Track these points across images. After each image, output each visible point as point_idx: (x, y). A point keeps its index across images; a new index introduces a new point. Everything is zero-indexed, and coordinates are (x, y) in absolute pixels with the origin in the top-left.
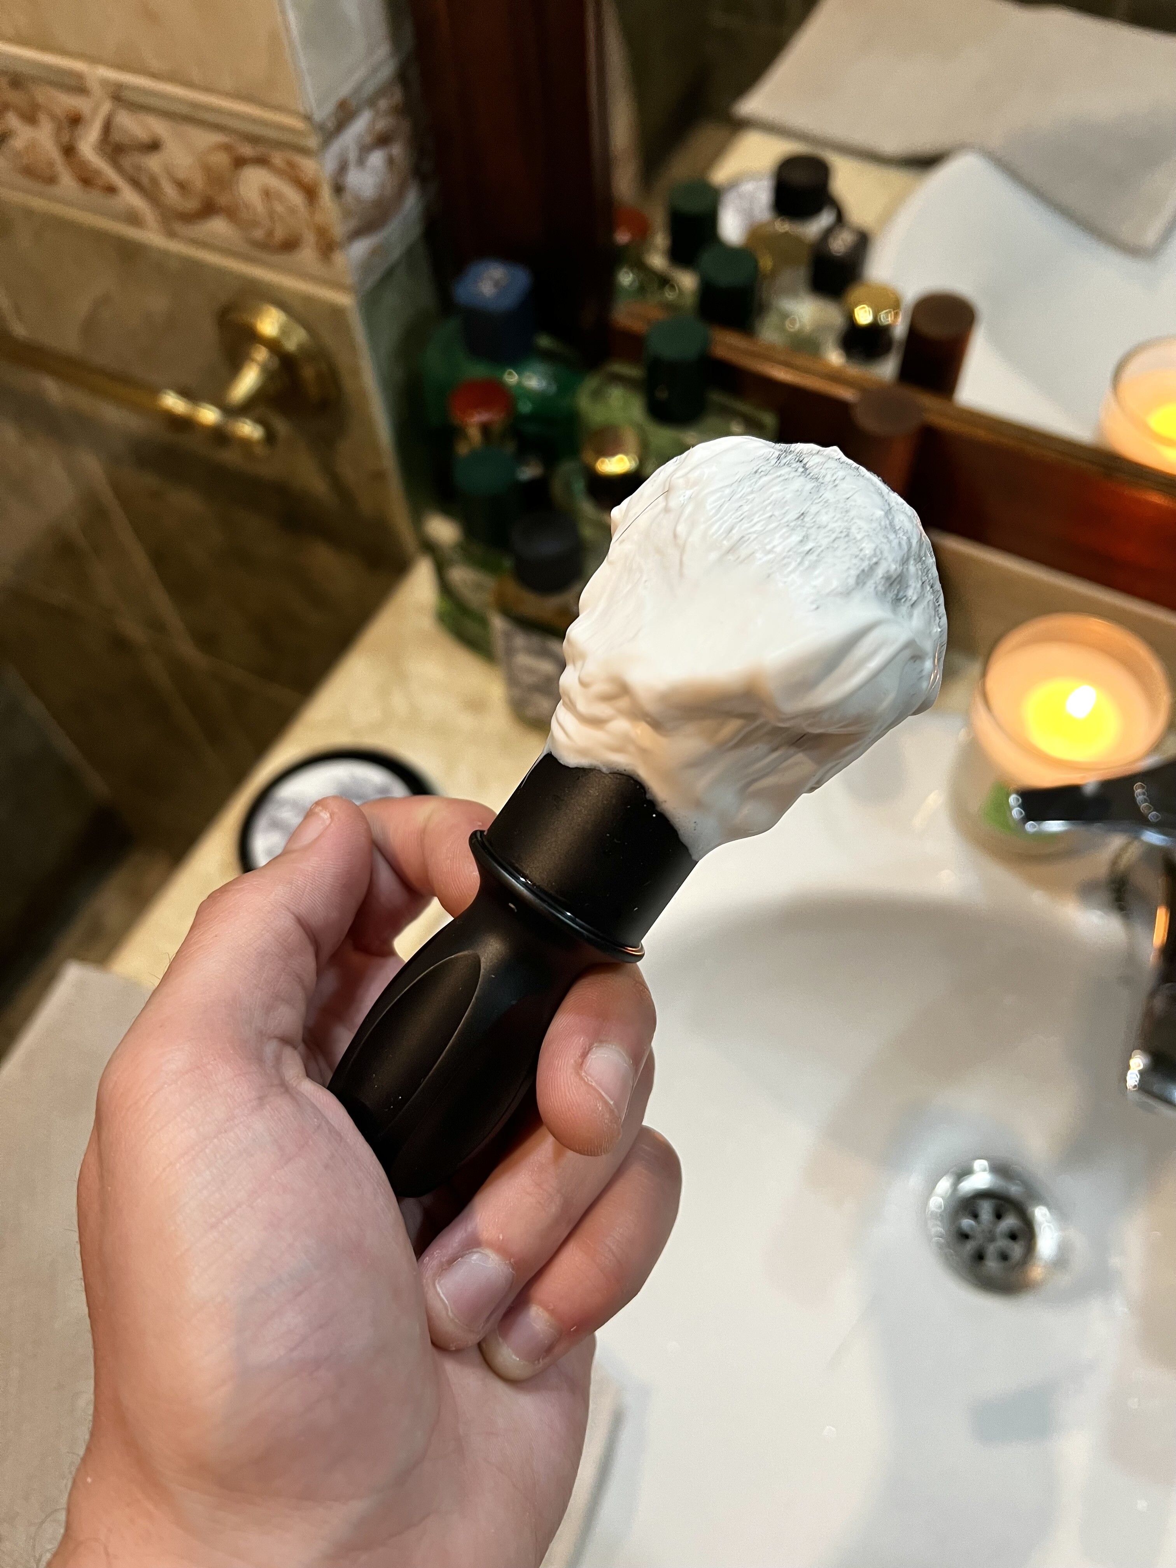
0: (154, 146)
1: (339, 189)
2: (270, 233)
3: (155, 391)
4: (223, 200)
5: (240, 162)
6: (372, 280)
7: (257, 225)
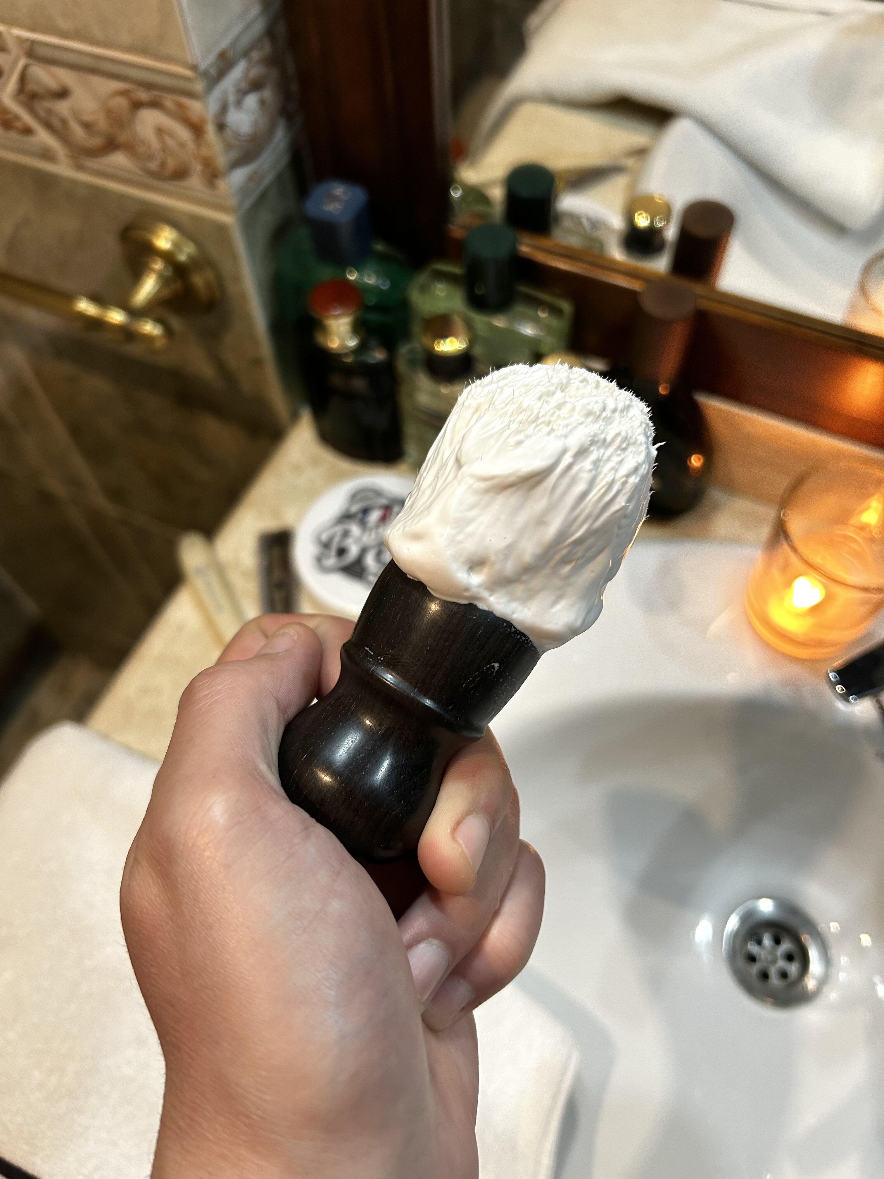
0: (63, 94)
1: (221, 127)
2: (163, 165)
3: (70, 297)
4: (123, 137)
5: (137, 105)
6: (249, 202)
7: (152, 158)
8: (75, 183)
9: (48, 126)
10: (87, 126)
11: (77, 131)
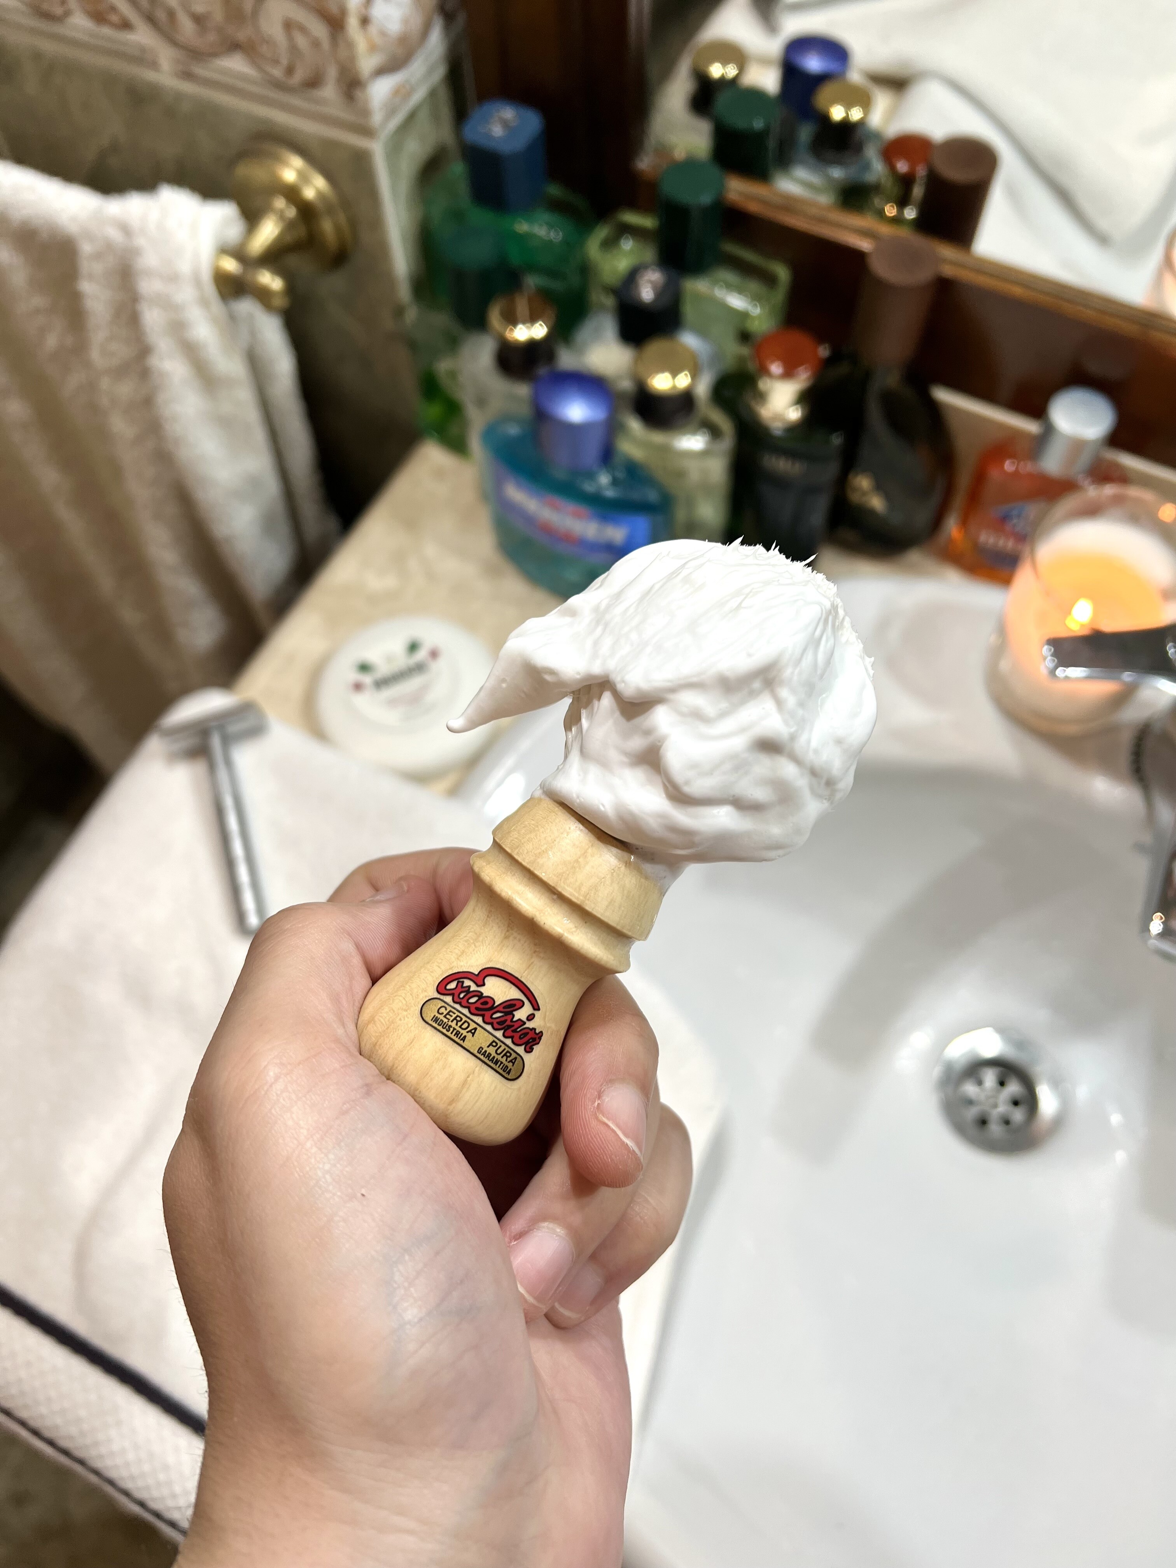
1: (365, 21)
4: (244, 35)
6: (395, 122)
7: (276, 62)
8: (179, 96)
9: (151, 20)
10: (199, 20)
11: (187, 27)
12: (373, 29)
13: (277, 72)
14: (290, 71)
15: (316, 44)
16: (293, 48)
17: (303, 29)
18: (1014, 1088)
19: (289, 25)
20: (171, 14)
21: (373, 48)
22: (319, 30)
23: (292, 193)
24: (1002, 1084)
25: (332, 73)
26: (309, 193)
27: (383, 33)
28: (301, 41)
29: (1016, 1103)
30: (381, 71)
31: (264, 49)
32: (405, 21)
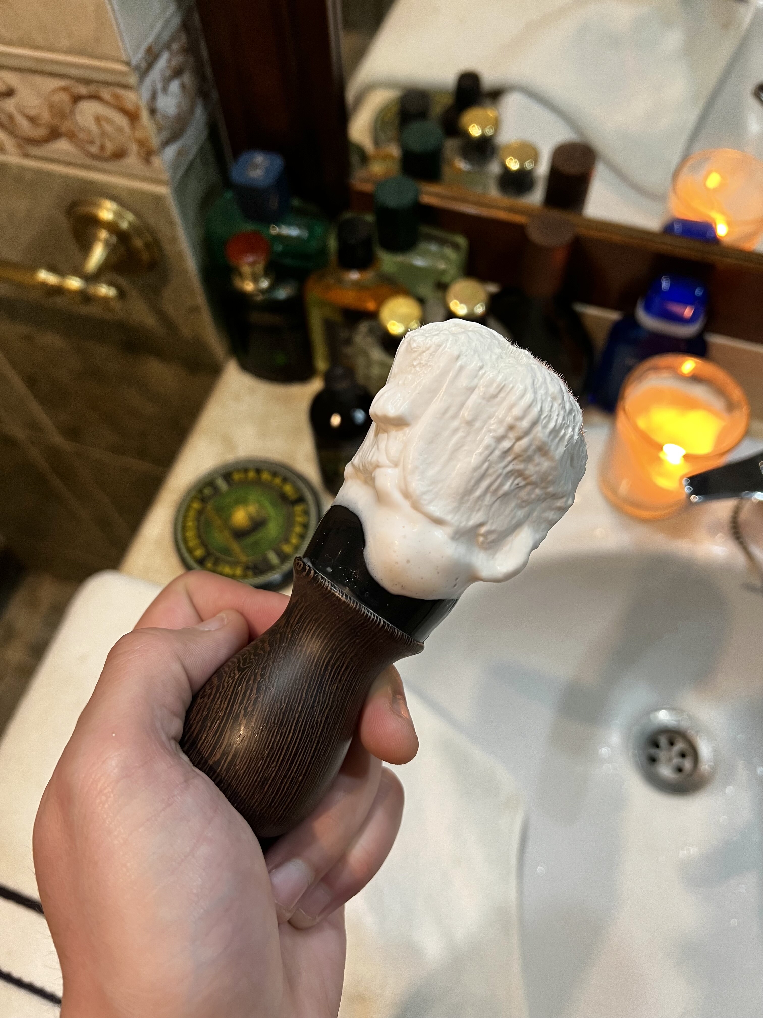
0: (9, 93)
3: (31, 270)
4: (65, 127)
5: (77, 99)
6: (180, 174)
7: (92, 142)
8: (22, 169)
10: (32, 120)
11: (24, 125)
12: (159, 116)
13: (94, 149)
14: (102, 148)
15: (120, 130)
16: (103, 133)
17: (109, 121)
18: (680, 746)
19: (98, 119)
20: (11, 117)
21: (160, 129)
22: (121, 121)
23: (112, 227)
24: (672, 744)
25: (134, 148)
26: (124, 225)
27: (166, 117)
28: (108, 128)
29: (683, 755)
30: (167, 143)
31: (82, 136)
32: (179, 106)
